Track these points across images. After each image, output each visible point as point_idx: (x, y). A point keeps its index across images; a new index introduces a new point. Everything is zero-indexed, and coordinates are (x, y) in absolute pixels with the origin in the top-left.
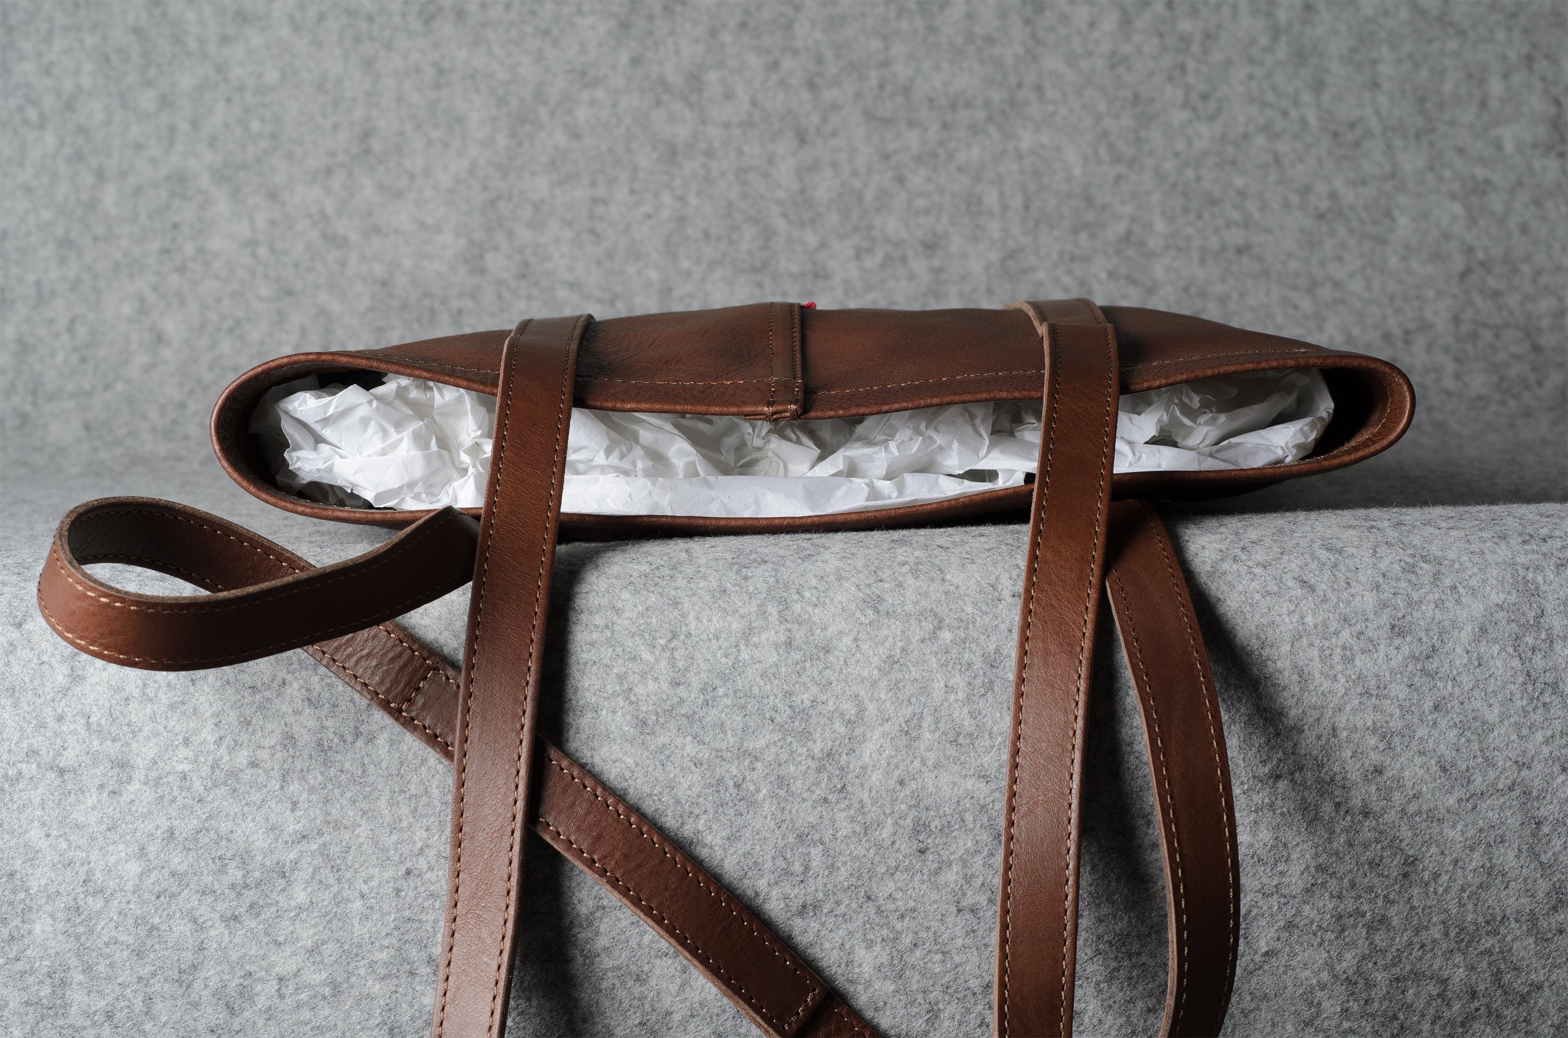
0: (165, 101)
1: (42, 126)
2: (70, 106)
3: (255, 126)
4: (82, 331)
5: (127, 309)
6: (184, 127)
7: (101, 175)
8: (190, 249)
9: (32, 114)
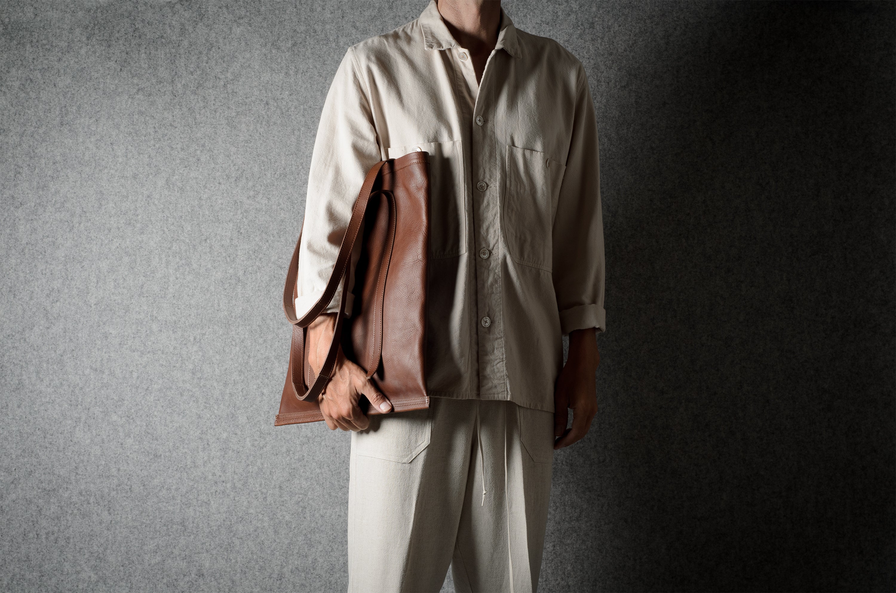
0: (265, 341)
1: (236, 346)
2: (242, 341)
3: (284, 347)
4: (245, 392)
5: (255, 387)
6: (269, 347)
7: (249, 356)
8: (269, 374)
9: (234, 343)
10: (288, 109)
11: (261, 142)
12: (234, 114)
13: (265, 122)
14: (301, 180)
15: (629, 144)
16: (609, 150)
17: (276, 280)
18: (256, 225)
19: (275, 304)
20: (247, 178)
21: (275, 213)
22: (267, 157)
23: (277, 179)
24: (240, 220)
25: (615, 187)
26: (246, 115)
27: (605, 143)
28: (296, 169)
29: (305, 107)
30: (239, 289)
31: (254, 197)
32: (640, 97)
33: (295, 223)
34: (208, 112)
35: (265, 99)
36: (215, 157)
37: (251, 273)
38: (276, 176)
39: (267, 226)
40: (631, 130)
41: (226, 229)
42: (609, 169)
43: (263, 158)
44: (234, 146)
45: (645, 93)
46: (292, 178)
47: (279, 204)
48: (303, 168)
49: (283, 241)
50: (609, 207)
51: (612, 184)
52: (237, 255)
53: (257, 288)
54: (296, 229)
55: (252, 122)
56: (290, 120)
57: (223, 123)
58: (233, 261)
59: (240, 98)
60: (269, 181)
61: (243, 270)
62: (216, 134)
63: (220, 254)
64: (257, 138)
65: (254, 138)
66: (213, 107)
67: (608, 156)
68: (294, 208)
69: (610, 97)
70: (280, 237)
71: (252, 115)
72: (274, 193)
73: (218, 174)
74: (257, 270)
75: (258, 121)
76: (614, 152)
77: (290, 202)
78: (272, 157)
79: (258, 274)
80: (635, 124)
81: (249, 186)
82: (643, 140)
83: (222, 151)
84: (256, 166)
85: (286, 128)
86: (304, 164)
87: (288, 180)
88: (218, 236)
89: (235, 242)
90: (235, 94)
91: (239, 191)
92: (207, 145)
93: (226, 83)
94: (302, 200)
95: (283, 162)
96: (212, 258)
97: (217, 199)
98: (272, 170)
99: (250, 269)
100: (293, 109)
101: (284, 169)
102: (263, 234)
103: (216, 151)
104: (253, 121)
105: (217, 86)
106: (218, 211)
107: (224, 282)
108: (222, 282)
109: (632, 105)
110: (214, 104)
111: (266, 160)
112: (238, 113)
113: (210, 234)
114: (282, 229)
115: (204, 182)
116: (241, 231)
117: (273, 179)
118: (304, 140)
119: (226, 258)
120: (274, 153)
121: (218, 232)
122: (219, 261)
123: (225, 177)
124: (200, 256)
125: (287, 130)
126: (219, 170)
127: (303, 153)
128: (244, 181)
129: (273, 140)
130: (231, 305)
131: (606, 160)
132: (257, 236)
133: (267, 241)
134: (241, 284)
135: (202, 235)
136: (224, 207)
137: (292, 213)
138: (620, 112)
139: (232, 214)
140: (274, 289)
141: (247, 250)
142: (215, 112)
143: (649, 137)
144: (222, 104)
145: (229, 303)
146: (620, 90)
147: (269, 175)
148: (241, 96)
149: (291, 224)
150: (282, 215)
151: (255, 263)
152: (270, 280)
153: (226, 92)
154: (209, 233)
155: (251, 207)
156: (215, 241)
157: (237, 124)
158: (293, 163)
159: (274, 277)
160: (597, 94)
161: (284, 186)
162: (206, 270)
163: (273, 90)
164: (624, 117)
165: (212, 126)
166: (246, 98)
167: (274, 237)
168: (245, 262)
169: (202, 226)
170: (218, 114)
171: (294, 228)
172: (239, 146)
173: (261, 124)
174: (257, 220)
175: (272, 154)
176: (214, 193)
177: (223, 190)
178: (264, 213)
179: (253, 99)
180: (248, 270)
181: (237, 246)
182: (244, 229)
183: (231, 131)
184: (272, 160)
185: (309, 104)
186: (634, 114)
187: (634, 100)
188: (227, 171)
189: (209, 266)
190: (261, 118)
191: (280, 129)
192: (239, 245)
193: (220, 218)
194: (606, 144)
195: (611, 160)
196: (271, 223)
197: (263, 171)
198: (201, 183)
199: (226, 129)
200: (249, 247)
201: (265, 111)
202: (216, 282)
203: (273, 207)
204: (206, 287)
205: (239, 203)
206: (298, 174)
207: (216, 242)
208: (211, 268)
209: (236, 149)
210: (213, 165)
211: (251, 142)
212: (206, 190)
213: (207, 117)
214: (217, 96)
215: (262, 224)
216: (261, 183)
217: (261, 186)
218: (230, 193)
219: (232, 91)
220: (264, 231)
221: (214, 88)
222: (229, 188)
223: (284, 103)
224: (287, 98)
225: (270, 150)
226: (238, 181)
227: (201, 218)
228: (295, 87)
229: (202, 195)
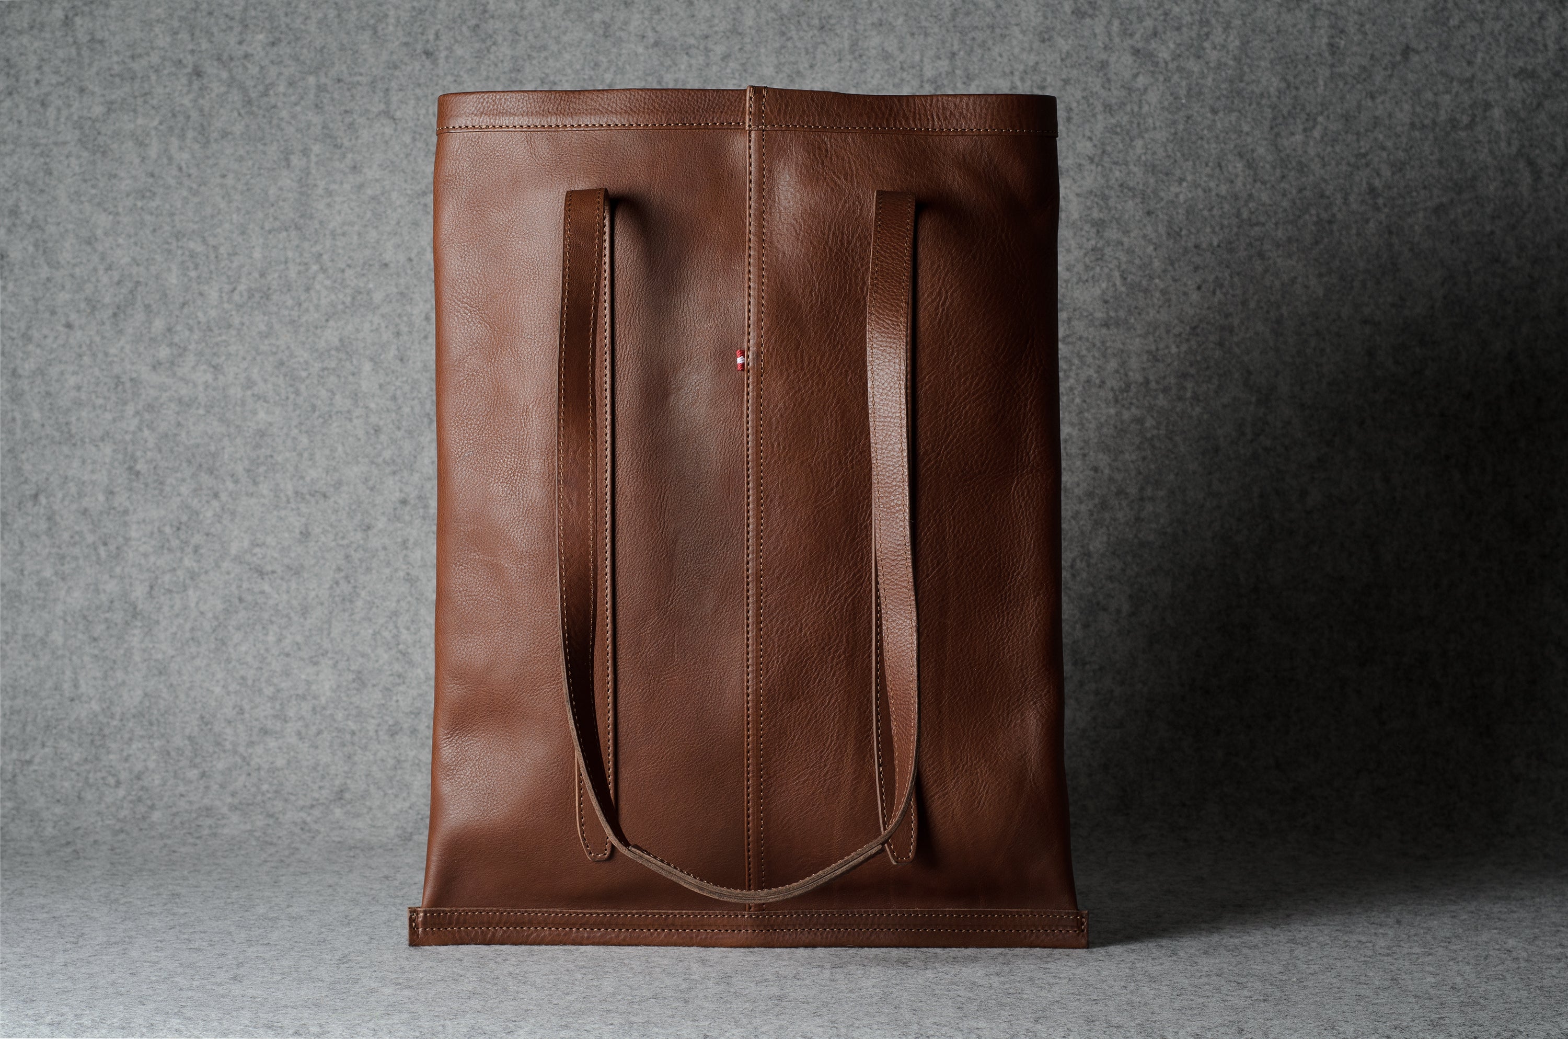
10: (267, 89)
11: (185, 193)
12: (98, 110)
13: (194, 129)
14: (317, 307)
15: (1311, 178)
16: (1250, 196)
17: (245, 609)
18: (181, 449)
19: (243, 678)
20: (147, 307)
21: (238, 409)
22: (204, 241)
23: (239, 307)
24: (134, 433)
25: (1268, 312)
26: (135, 111)
27: (1237, 176)
28: (299, 273)
29: (323, 80)
30: (135, 637)
31: (172, 363)
32: (1342, 31)
33: (304, 440)
34: (22, 107)
35: (189, 60)
36: (50, 245)
37: (170, 591)
38: (236, 297)
39: (213, 449)
40: (1317, 134)
41: (94, 462)
42: (1250, 258)
43: (192, 245)
44: (105, 210)
45: (1356, 17)
46: (290, 303)
47: (249, 384)
48: (323, 270)
49: (265, 492)
50: (1249, 373)
51: (1259, 302)
52: (127, 540)
53: (188, 635)
54: (306, 455)
55: (153, 133)
56: (275, 122)
57: (69, 138)
58: (117, 555)
59: (115, 58)
60: (213, 313)
61: (147, 584)
62: (51, 174)
63: (77, 538)
64: (172, 182)
65: (161, 182)
66: (35, 92)
67: (1245, 215)
68: (297, 393)
69: (1253, 30)
70: (255, 483)
71: (153, 112)
72: (232, 349)
73: (63, 297)
74: (188, 581)
75: (171, 129)
76: (1263, 205)
77: (285, 375)
78: (223, 241)
79: (191, 592)
80: (1328, 117)
81: (153, 330)
82: (1349, 164)
83: (70, 226)
84: (174, 267)
85: (260, 147)
86: (325, 257)
87: (275, 309)
88: (71, 484)
89: (121, 500)
90: (98, 47)
91: (128, 348)
92: (23, 209)
93: (70, 14)
94: (323, 369)
95: (257, 254)
96: (54, 550)
97: (62, 373)
98: (224, 278)
99: (167, 578)
100: (281, 89)
101: (262, 275)
102: (203, 474)
103: (51, 229)
104: (156, 128)
105: (42, 26)
106: (69, 410)
107: (90, 618)
108: (85, 617)
109: (1320, 55)
110: (37, 82)
111: (199, 248)
112: (110, 108)
113: (47, 479)
114: (262, 459)
115: (23, 325)
116: (138, 467)
117: (226, 306)
118: (322, 184)
119: (95, 549)
120: (227, 226)
121: (70, 473)
122: (76, 558)
123: (83, 305)
124: (21, 543)
125: (264, 153)
126: (63, 287)
127: (321, 223)
128: (140, 316)
129: (222, 186)
130: (112, 683)
131: (1239, 227)
132: (183, 480)
133: (216, 495)
134: (139, 624)
135: (26, 481)
136: (84, 396)
137: (291, 408)
138: (1284, 79)
139: (109, 416)
140: (238, 636)
141: (157, 524)
142: (43, 104)
143: (1364, 155)
144: (62, 79)
145: (105, 678)
146: (1284, 10)
147: (213, 295)
148: (117, 53)
149: (289, 443)
150: (262, 415)
151: (181, 559)
152: (226, 611)
153: (70, 40)
154: (45, 475)
155: (165, 396)
156: (63, 500)
157: (109, 142)
158: (290, 254)
159: (241, 600)
160: (1213, 21)
161: (263, 327)
162: (39, 584)
163: (215, 30)
164: (1294, 92)
165: (37, 151)
166: (133, 57)
167: (236, 482)
168: (152, 559)
169: (24, 456)
170: (51, 113)
171: (300, 455)
172: (120, 210)
173: (182, 137)
174: (183, 434)
175: (219, 230)
176: (53, 356)
177: (80, 347)
178: (201, 411)
179: (155, 58)
180: (160, 581)
181: (126, 512)
182: (147, 462)
183: (94, 163)
184: (222, 250)
185: (333, 72)
186: (1325, 85)
187: (1325, 40)
188: (89, 288)
189: (48, 573)
190: (181, 118)
191: (241, 152)
192: (131, 508)
193: (74, 431)
194: (1240, 179)
195: (1257, 229)
196: (226, 442)
197: (195, 285)
198: (15, 327)
199: (79, 157)
200: (163, 513)
201: (191, 96)
202: (69, 619)
203: (232, 391)
204: (40, 633)
205: (128, 385)
206: (308, 290)
207: (66, 503)
208: (54, 578)
209: (111, 217)
210: (45, 272)
211: (154, 194)
212: (31, 347)
213: (20, 122)
214: (46, 56)
215: (198, 446)
216: (191, 322)
217: (191, 329)
218: (100, 355)
219: (88, 37)
220: (205, 466)
221: (35, 32)
222: (97, 339)
223: (254, 70)
224: (262, 54)
225: (212, 216)
226: (122, 316)
227: (18, 431)
228: (284, 19)
229: (18, 362)
